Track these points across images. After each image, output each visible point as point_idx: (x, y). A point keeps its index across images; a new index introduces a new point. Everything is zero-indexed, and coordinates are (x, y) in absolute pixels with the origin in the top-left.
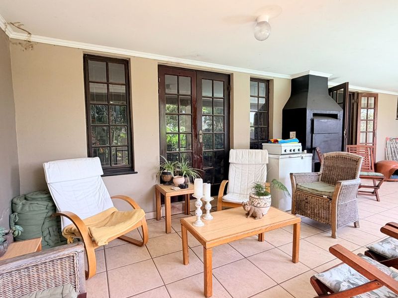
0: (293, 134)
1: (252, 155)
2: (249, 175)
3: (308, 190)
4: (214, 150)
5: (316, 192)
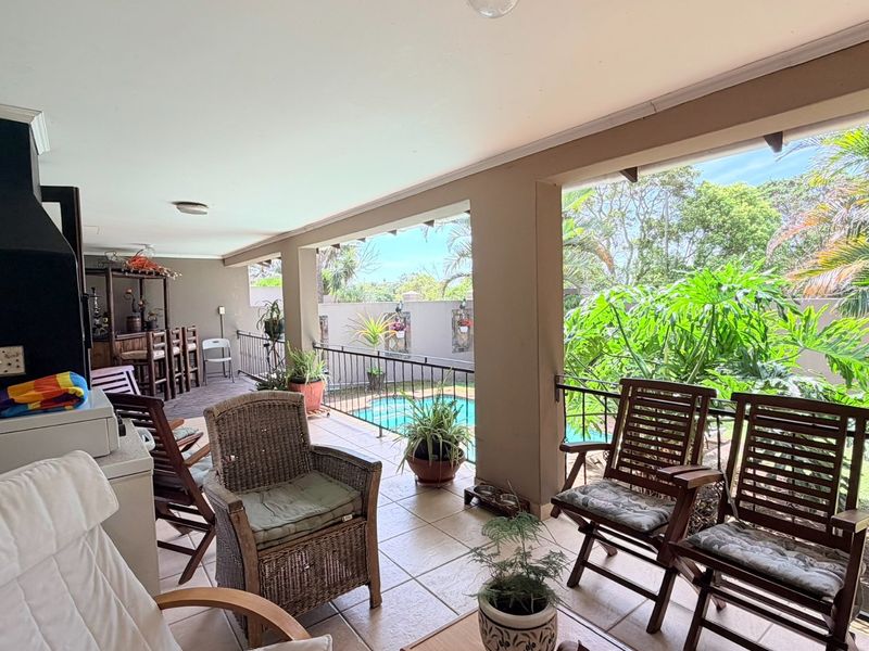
5: (320, 522)
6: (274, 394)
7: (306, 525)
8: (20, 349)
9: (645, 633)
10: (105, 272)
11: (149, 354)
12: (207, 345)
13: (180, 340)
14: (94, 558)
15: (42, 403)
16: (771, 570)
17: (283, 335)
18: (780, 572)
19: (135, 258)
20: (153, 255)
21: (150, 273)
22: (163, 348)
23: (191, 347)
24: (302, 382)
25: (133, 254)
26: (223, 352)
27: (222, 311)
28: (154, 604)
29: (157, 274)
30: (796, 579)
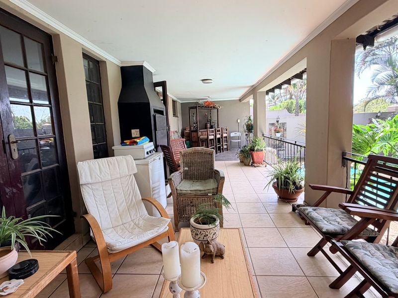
0: (135, 133)
1: (114, 164)
2: (116, 194)
3: (191, 192)
4: (43, 168)
5: (199, 193)
6: (203, 149)
7: (194, 193)
8: (138, 130)
9: (328, 286)
10: (196, 107)
11: (208, 137)
12: (232, 135)
13: (221, 132)
14: (129, 182)
15: (130, 143)
16: (370, 268)
17: (253, 131)
18: (374, 270)
19: (206, 102)
20: (211, 100)
21: (211, 107)
22: (213, 135)
23: (225, 135)
24: (253, 150)
25: (206, 100)
26: (239, 138)
27: (239, 121)
28: (141, 198)
29: (214, 107)
30: (380, 276)
